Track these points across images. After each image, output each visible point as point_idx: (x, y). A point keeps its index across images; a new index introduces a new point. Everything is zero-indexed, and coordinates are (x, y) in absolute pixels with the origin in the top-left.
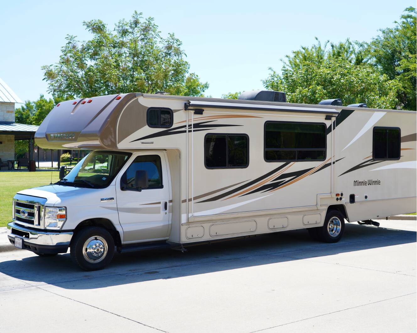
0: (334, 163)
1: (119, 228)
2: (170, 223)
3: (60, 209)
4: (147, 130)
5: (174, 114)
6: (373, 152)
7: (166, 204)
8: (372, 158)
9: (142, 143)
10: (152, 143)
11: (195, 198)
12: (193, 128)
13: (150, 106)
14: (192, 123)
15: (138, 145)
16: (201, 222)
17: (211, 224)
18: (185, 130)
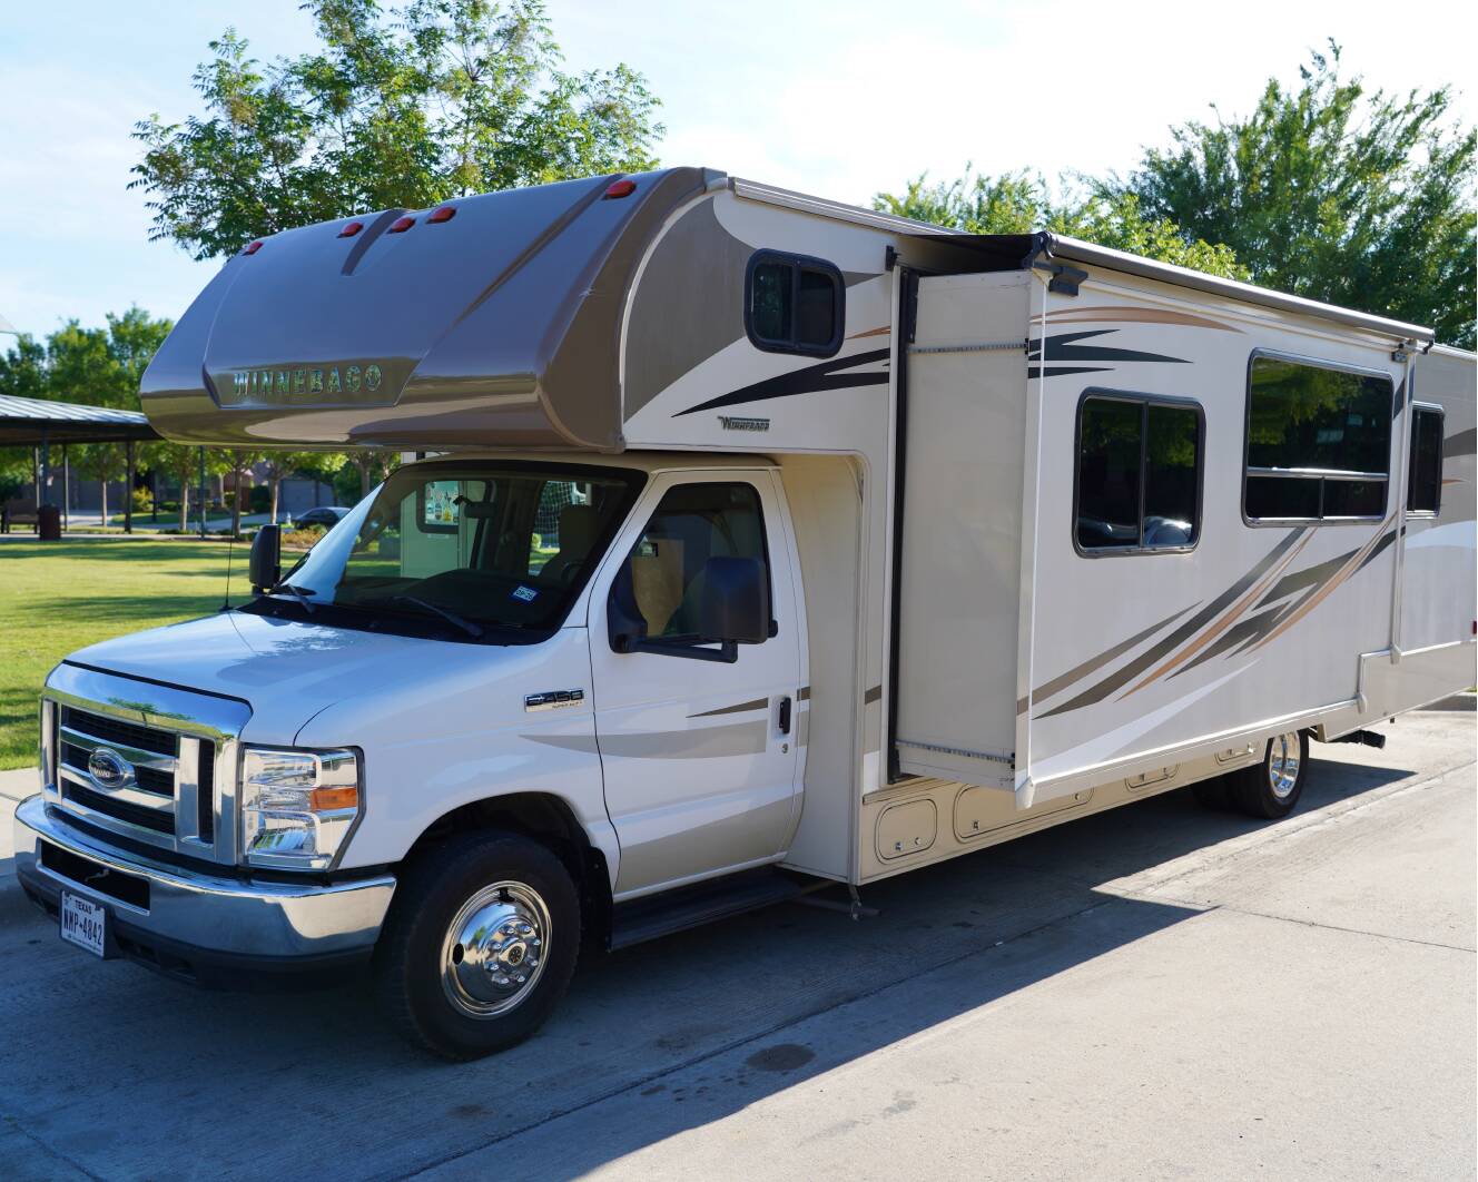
1: (601, 838)
2: (799, 789)
3: (328, 758)
4: (744, 362)
5: (850, 292)
7: (786, 705)
10: (762, 425)
11: (1038, 695)
12: (1047, 358)
13: (758, 245)
14: (1042, 333)
15: (706, 432)
18: (885, 369)
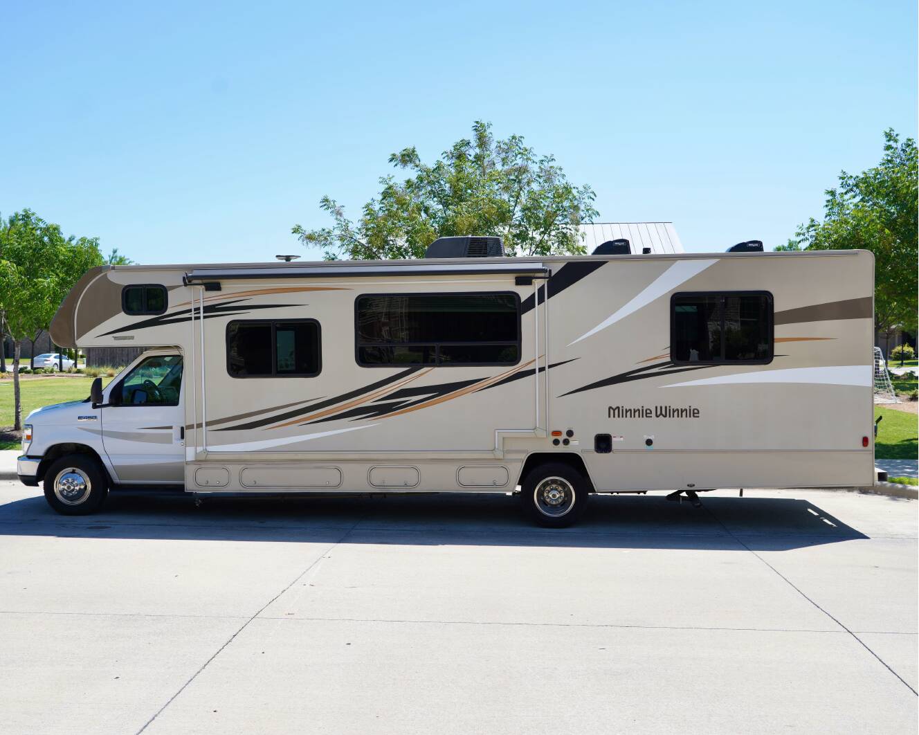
0: (542, 369)
4: (123, 319)
5: (170, 293)
6: (671, 347)
7: (182, 430)
8: (668, 359)
9: (115, 338)
10: (132, 338)
11: (208, 424)
12: (204, 313)
13: (126, 284)
14: (201, 305)
16: (224, 462)
17: (242, 466)
18: (189, 316)
